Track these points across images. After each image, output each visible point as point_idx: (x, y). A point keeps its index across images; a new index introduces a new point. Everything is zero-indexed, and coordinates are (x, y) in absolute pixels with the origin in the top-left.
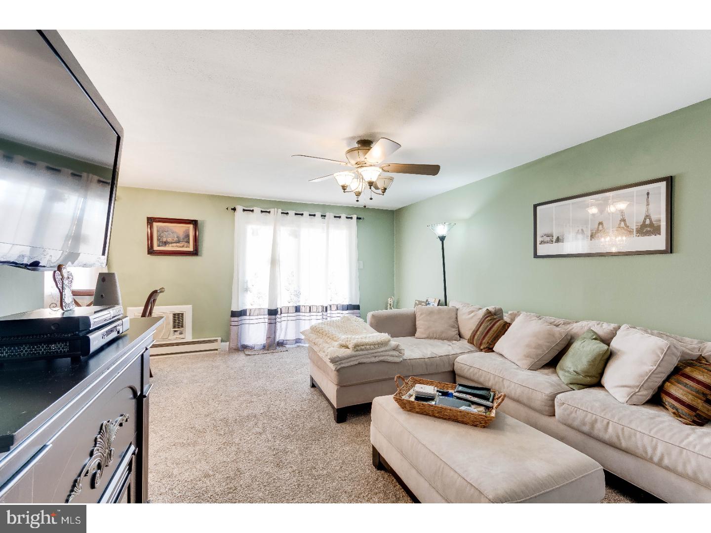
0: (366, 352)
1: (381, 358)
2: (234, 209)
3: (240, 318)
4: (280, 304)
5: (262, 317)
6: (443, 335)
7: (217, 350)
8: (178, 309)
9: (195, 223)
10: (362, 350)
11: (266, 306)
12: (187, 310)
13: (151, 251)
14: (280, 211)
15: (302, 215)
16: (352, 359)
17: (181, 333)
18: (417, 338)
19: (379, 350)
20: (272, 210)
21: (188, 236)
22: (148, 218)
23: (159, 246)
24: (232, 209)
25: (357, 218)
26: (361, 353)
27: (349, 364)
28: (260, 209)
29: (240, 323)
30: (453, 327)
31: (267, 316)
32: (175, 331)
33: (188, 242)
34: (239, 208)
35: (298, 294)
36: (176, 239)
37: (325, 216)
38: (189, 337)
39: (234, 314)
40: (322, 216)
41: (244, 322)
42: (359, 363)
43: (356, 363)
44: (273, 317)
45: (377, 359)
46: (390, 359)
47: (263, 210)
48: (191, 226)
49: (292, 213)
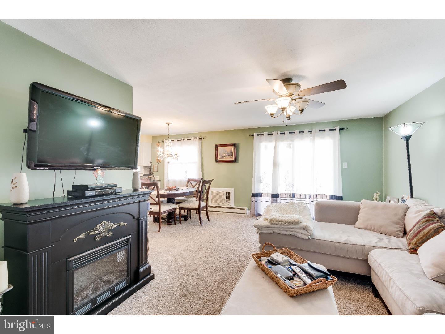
0: (278, 226)
1: (291, 233)
2: (253, 135)
3: (256, 198)
4: (279, 191)
5: (269, 198)
6: (382, 230)
7: (245, 214)
8: (228, 190)
9: (234, 145)
10: (275, 224)
11: (270, 192)
12: (232, 191)
13: (217, 161)
14: (279, 132)
15: (294, 133)
16: (269, 229)
17: (229, 202)
18: (355, 227)
19: (289, 226)
20: (274, 133)
21: (232, 153)
22: (215, 145)
23: (220, 158)
24: (252, 135)
25: (340, 129)
26: (275, 226)
27: (266, 232)
28: (267, 133)
29: (256, 200)
30: (397, 223)
31: (271, 198)
32: (227, 201)
33: (232, 156)
34: (255, 134)
35: (292, 186)
36: (227, 154)
37: (312, 131)
38: (232, 205)
39: (254, 195)
40: (309, 131)
41: (259, 200)
42: (274, 233)
43: (272, 232)
44: (275, 199)
45: (288, 233)
46: (299, 235)
47: (269, 133)
48: (233, 148)
49: (287, 132)
